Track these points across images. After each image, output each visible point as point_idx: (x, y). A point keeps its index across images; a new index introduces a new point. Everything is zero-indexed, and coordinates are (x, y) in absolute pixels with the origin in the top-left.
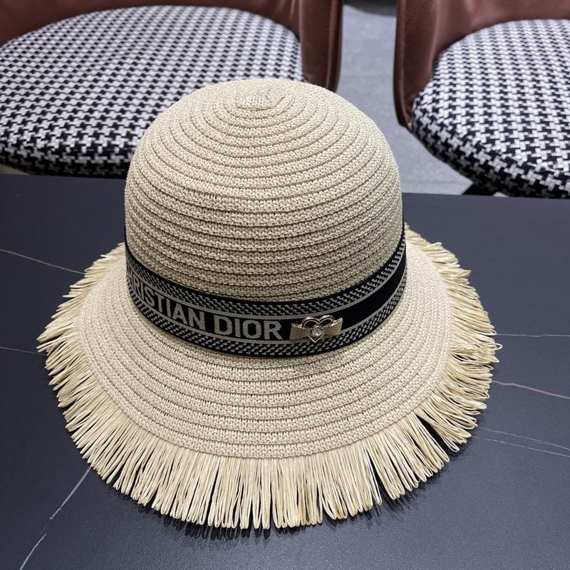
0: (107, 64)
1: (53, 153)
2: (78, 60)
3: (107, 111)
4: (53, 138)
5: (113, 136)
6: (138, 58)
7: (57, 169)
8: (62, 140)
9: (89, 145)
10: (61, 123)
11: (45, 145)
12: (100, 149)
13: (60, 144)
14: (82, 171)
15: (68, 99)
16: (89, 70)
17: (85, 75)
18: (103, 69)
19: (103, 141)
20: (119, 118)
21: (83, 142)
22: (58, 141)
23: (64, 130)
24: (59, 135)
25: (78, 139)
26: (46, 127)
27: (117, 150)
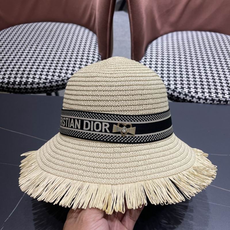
0: (26, 48)
1: (5, 84)
2: (15, 46)
3: (25, 68)
4: (5, 79)
5: (28, 78)
6: (37, 46)
7: (7, 90)
8: (8, 79)
9: (19, 81)
10: (8, 72)
11: (2, 81)
12: (23, 83)
13: (8, 81)
14: (16, 90)
15: (11, 63)
16: (19, 51)
17: (17, 53)
18: (24, 50)
19: (24, 80)
20: (30, 71)
21: (17, 80)
22: (7, 79)
23: (9, 75)
24: (7, 77)
25: (14, 79)
26: (3, 74)
27: (29, 83)
